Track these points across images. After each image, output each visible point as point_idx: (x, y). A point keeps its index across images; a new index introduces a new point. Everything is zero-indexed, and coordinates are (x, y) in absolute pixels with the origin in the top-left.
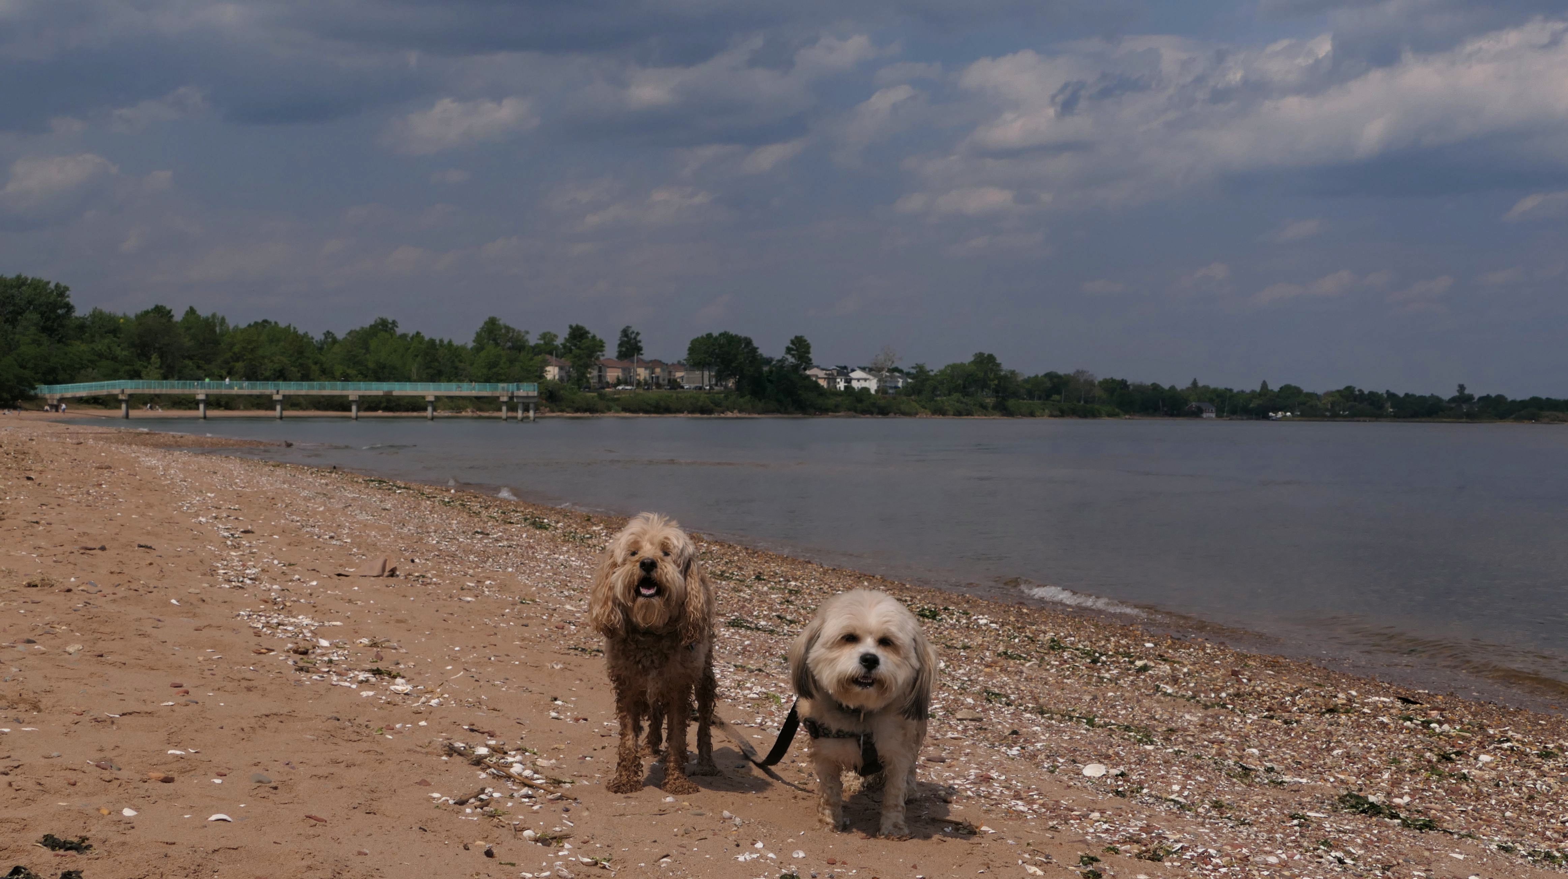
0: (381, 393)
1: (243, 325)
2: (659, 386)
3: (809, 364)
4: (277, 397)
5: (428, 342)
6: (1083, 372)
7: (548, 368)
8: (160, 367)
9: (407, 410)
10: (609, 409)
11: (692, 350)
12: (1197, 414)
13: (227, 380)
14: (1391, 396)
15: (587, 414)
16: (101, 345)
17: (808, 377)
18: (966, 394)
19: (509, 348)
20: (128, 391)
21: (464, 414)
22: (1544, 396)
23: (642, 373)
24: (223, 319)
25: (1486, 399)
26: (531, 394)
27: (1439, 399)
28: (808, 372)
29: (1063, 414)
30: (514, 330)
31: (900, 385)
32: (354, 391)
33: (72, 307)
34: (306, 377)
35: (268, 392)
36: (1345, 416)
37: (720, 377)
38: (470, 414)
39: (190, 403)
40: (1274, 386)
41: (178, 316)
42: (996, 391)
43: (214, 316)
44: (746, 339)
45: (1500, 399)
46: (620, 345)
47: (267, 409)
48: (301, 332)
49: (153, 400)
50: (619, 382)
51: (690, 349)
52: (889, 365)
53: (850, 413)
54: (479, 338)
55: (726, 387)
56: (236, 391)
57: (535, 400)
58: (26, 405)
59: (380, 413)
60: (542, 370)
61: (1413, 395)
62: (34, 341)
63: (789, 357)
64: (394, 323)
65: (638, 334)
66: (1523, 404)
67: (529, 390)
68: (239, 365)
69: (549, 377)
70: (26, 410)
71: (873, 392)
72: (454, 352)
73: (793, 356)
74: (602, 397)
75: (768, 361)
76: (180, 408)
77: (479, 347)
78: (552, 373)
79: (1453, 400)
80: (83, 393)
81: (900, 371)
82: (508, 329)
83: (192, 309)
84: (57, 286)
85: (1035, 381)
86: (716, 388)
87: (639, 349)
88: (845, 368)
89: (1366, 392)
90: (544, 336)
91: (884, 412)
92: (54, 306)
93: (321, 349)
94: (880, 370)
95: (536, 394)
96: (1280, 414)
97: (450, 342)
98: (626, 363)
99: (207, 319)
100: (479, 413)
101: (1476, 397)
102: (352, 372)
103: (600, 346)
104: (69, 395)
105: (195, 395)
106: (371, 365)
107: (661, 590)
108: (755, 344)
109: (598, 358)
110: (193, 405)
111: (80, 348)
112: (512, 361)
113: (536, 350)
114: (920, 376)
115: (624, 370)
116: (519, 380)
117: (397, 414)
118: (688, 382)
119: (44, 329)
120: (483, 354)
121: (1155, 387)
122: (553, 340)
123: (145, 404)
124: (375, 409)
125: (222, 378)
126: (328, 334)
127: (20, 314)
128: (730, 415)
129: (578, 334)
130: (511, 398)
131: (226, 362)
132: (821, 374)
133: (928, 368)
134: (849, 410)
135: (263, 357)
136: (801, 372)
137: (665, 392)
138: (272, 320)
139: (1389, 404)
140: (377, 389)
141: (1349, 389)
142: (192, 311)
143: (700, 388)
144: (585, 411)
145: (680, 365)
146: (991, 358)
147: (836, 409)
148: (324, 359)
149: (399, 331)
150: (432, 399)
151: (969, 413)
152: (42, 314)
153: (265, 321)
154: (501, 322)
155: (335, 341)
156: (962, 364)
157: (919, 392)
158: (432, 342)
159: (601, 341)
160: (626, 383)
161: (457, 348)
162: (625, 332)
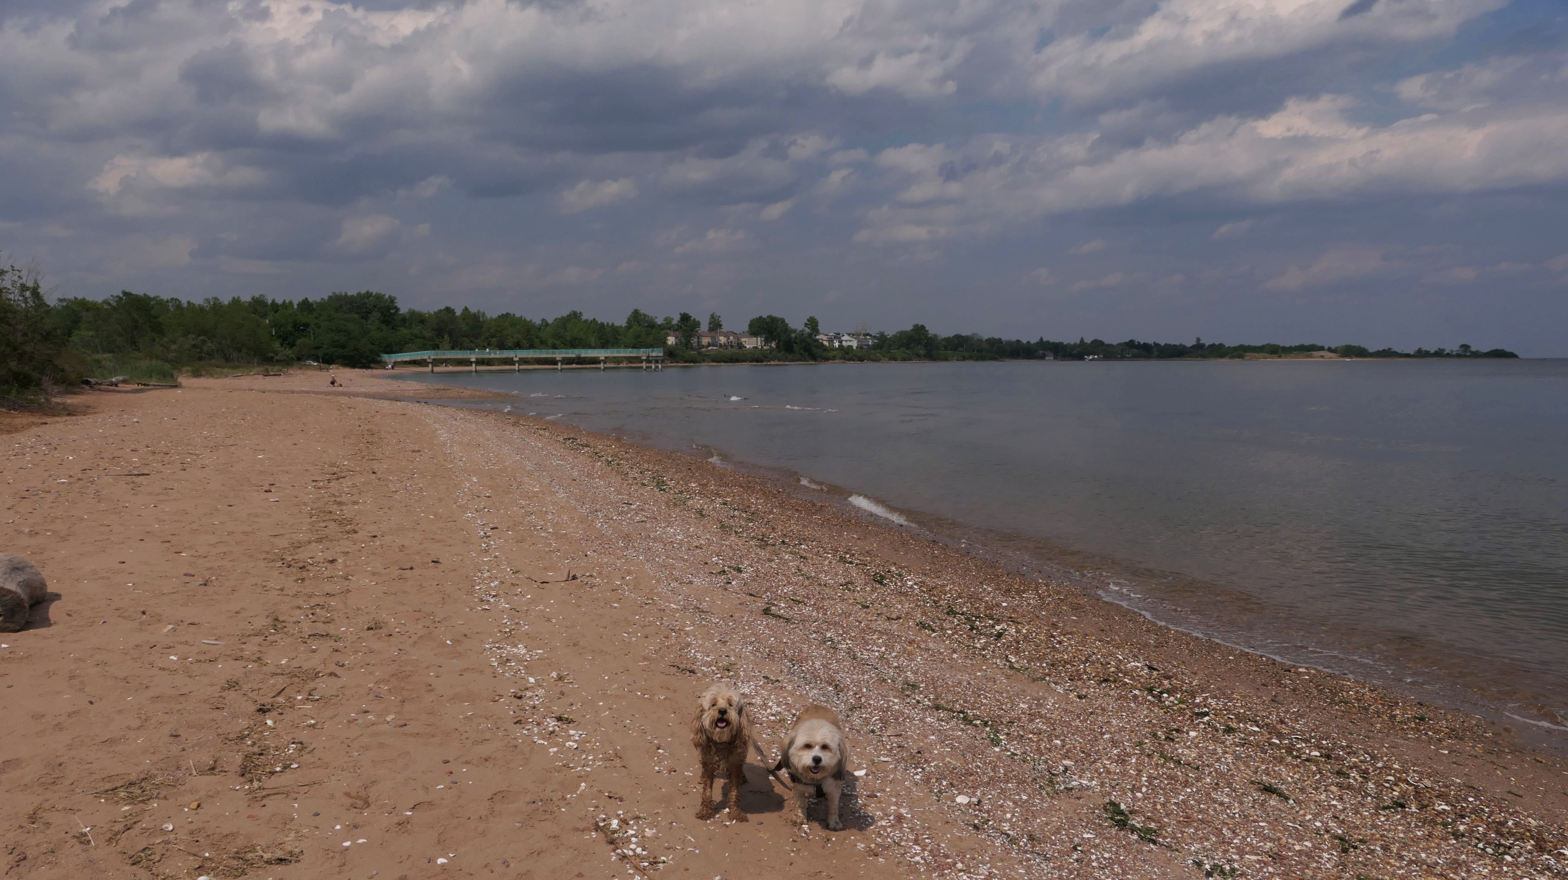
0: (574, 356)
1: (495, 316)
2: (732, 347)
3: (818, 332)
4: (515, 359)
5: (600, 324)
6: (976, 334)
7: (669, 338)
8: (450, 342)
9: (589, 364)
10: (704, 361)
11: (751, 326)
12: (1043, 357)
13: (487, 350)
14: (1157, 345)
15: (692, 364)
16: (417, 329)
17: (817, 340)
18: (908, 348)
19: (647, 326)
20: (433, 357)
21: (621, 365)
22: (1247, 344)
23: (723, 340)
24: (484, 313)
25: (1212, 346)
26: (659, 355)
27: (1184, 347)
28: (817, 337)
29: (964, 359)
30: (649, 316)
31: (870, 343)
32: (559, 355)
33: (399, 309)
34: (532, 347)
35: (511, 356)
36: (1130, 358)
37: (767, 341)
38: (625, 365)
39: (467, 362)
40: (1088, 340)
41: (458, 313)
42: (926, 346)
43: (479, 312)
44: (781, 319)
45: (1221, 346)
46: (710, 323)
47: (510, 365)
48: (528, 319)
49: (447, 362)
50: (709, 345)
51: (749, 325)
52: (864, 332)
53: (841, 361)
54: (629, 321)
55: (771, 347)
56: (492, 356)
57: (661, 358)
58: (376, 366)
59: (574, 366)
60: (666, 339)
61: (1170, 345)
62: (378, 329)
63: (806, 329)
64: (580, 313)
65: (719, 317)
66: (1235, 349)
67: (657, 353)
68: (494, 340)
69: (669, 343)
70: (376, 369)
71: (855, 348)
72: (615, 330)
73: (809, 328)
74: (700, 354)
75: (795, 331)
76: (462, 366)
77: (629, 326)
78: (671, 340)
79: (1193, 347)
80: (407, 359)
81: (870, 335)
82: (645, 315)
83: (466, 307)
84: (390, 297)
85: (948, 340)
86: (765, 348)
87: (721, 326)
88: (839, 334)
89: (1142, 343)
90: (666, 319)
91: (861, 359)
92: (388, 308)
93: (540, 329)
94: (860, 335)
95: (662, 354)
96: (1091, 357)
97: (613, 324)
98: (713, 333)
99: (474, 314)
100: (630, 365)
101: (1207, 345)
102: (558, 342)
103: (697, 324)
104: (399, 360)
105: (469, 359)
106: (569, 338)
107: (728, 723)
108: (787, 322)
109: (697, 331)
110: (469, 364)
111: (404, 331)
112: (648, 334)
113: (661, 327)
114: (882, 338)
115: (712, 338)
116: (652, 346)
117: (584, 366)
118: (749, 344)
119: (384, 322)
120: (631, 330)
121: (1018, 341)
122: (671, 322)
123: (442, 363)
124: (572, 364)
125: (484, 348)
126: (543, 320)
127: (370, 313)
128: (773, 363)
129: (685, 318)
130: (648, 357)
131: (487, 339)
132: (825, 338)
133: (886, 334)
134: (841, 359)
135: (507, 335)
136: (814, 337)
137: (735, 350)
138: (511, 312)
139: (1155, 350)
140: (572, 353)
141: (1132, 341)
142: (466, 309)
143: (756, 348)
144: (691, 362)
145: (743, 335)
146: (923, 327)
147: (834, 358)
148: (541, 335)
149: (584, 318)
150: (603, 358)
151: (910, 359)
152: (382, 313)
153: (508, 313)
154: (641, 312)
155: (547, 325)
156: (906, 332)
157: (881, 348)
158: (602, 324)
159: (698, 322)
160: (714, 346)
161: (617, 327)
162: (712, 316)
